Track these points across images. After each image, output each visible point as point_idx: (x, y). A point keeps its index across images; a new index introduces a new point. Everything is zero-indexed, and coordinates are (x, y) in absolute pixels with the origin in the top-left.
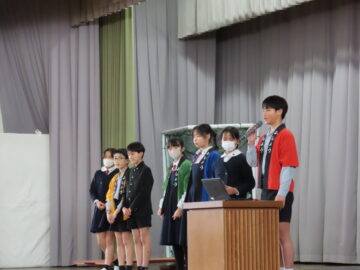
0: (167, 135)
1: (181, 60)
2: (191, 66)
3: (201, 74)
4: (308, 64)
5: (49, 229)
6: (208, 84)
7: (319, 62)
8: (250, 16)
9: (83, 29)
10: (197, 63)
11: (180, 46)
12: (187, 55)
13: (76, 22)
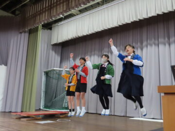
0: (45, 72)
1: (51, 51)
2: (54, 53)
3: (56, 56)
4: (93, 53)
5: (3, 98)
6: (58, 59)
7: (97, 52)
8: (77, 37)
9: (23, 34)
10: (55, 52)
12: (53, 50)
13: (21, 31)
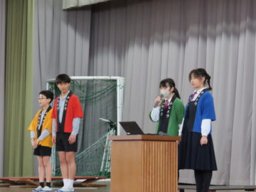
2: (71, 31)
3: (78, 37)
4: (166, 35)
11: (63, 15)
